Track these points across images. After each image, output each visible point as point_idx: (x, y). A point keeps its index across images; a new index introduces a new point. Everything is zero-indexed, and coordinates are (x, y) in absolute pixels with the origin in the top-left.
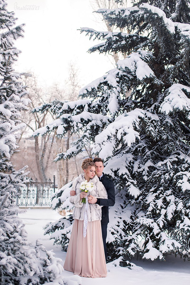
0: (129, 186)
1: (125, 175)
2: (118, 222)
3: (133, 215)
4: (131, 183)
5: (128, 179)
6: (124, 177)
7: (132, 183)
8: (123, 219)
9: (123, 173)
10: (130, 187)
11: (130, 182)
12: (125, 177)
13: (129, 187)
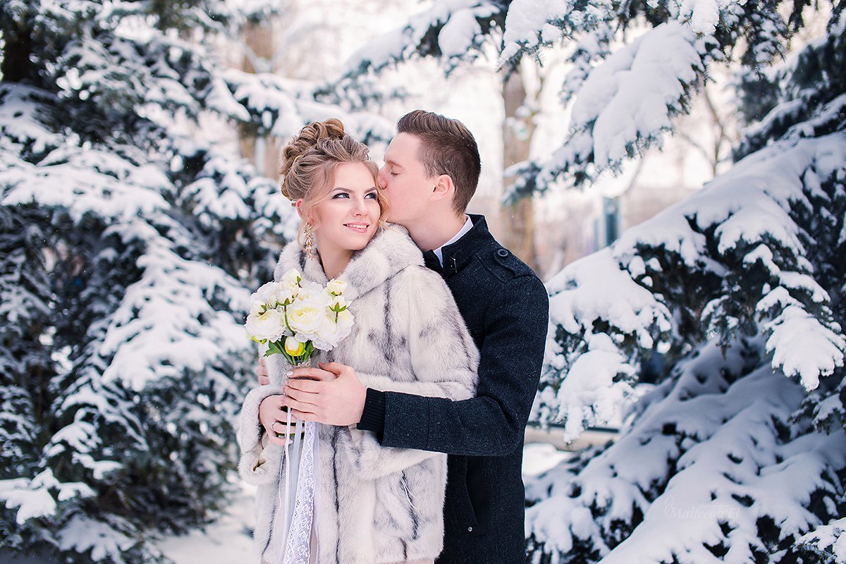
0: (777, 309)
1: (757, 244)
2: (726, 528)
3: (829, 487)
4: (794, 293)
5: (774, 270)
6: (750, 258)
7: (799, 294)
8: (756, 511)
9: (746, 238)
10: (782, 322)
11: (784, 286)
12: (759, 261)
13: (778, 320)
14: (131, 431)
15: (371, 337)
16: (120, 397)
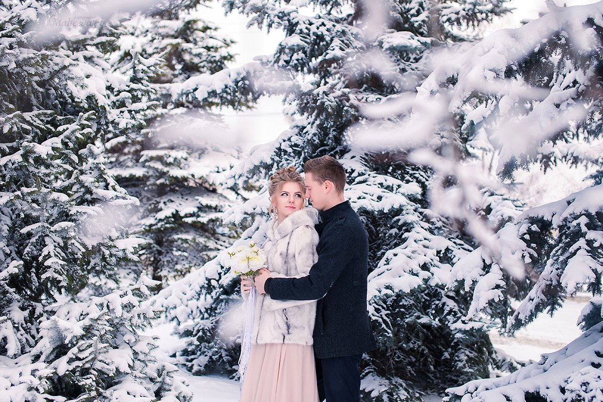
14: (384, 326)
15: (281, 254)
16: (383, 308)
